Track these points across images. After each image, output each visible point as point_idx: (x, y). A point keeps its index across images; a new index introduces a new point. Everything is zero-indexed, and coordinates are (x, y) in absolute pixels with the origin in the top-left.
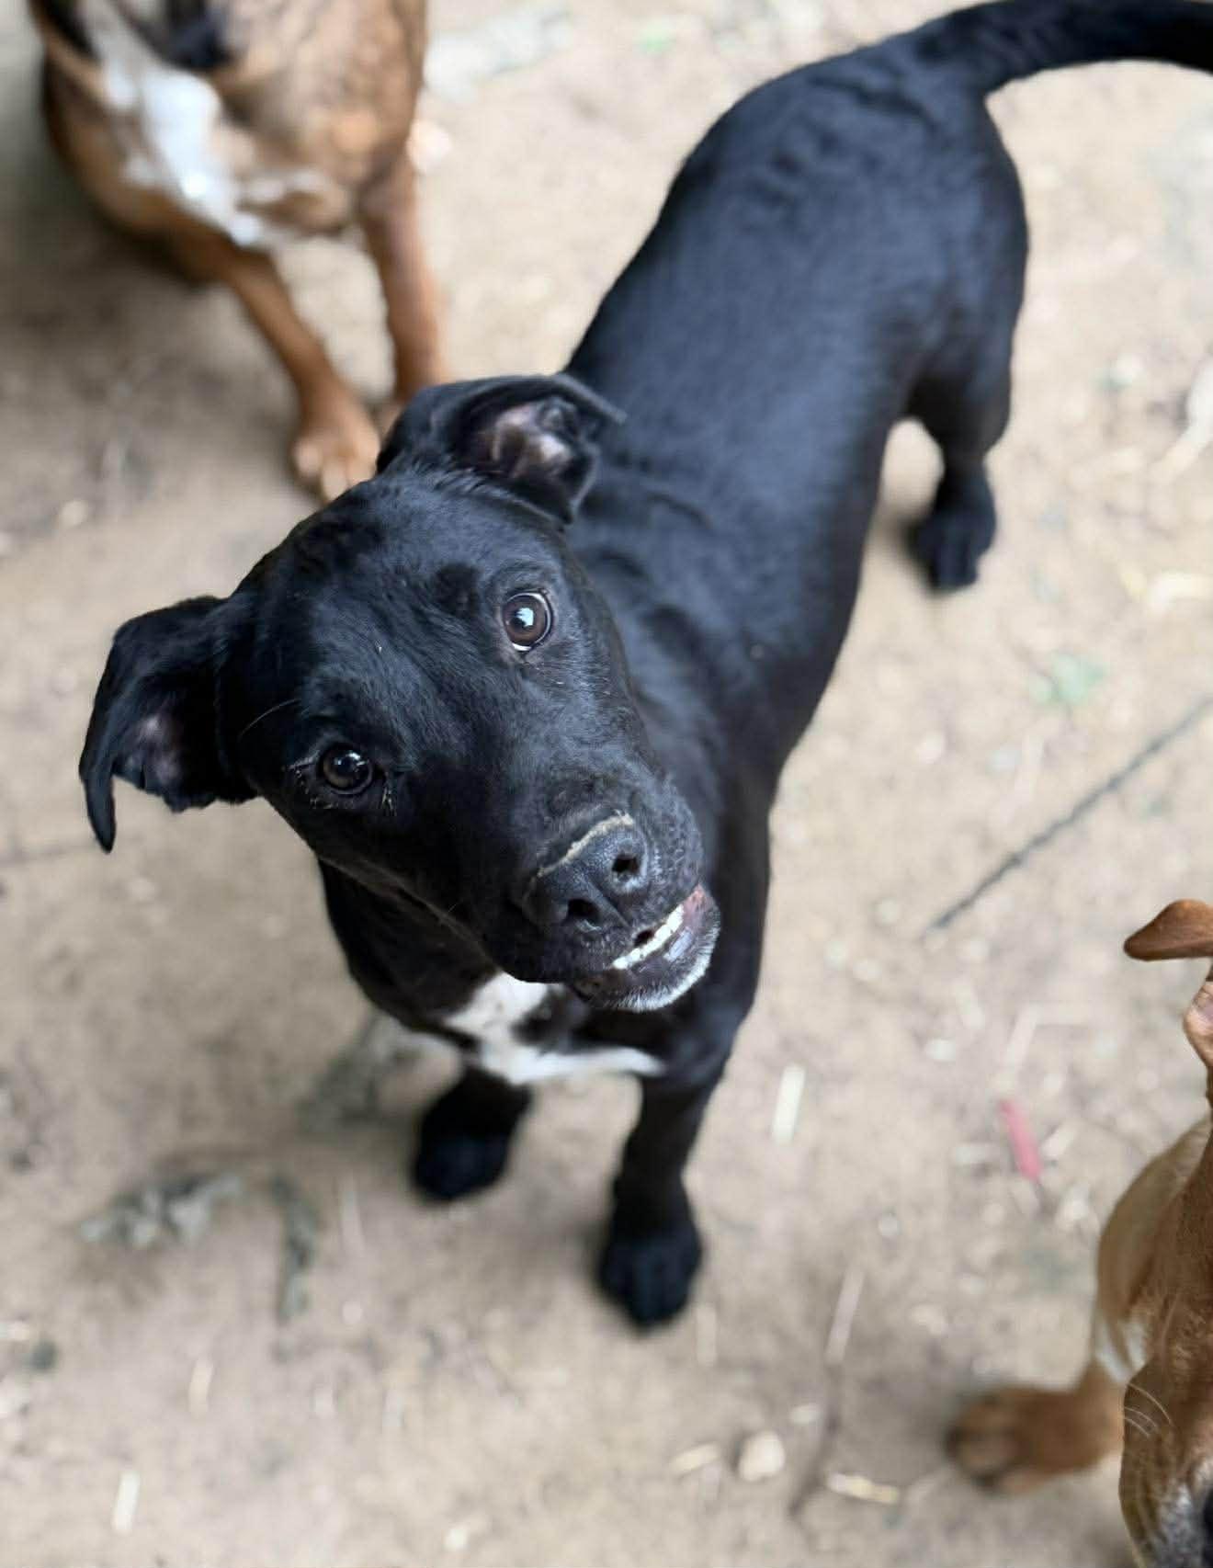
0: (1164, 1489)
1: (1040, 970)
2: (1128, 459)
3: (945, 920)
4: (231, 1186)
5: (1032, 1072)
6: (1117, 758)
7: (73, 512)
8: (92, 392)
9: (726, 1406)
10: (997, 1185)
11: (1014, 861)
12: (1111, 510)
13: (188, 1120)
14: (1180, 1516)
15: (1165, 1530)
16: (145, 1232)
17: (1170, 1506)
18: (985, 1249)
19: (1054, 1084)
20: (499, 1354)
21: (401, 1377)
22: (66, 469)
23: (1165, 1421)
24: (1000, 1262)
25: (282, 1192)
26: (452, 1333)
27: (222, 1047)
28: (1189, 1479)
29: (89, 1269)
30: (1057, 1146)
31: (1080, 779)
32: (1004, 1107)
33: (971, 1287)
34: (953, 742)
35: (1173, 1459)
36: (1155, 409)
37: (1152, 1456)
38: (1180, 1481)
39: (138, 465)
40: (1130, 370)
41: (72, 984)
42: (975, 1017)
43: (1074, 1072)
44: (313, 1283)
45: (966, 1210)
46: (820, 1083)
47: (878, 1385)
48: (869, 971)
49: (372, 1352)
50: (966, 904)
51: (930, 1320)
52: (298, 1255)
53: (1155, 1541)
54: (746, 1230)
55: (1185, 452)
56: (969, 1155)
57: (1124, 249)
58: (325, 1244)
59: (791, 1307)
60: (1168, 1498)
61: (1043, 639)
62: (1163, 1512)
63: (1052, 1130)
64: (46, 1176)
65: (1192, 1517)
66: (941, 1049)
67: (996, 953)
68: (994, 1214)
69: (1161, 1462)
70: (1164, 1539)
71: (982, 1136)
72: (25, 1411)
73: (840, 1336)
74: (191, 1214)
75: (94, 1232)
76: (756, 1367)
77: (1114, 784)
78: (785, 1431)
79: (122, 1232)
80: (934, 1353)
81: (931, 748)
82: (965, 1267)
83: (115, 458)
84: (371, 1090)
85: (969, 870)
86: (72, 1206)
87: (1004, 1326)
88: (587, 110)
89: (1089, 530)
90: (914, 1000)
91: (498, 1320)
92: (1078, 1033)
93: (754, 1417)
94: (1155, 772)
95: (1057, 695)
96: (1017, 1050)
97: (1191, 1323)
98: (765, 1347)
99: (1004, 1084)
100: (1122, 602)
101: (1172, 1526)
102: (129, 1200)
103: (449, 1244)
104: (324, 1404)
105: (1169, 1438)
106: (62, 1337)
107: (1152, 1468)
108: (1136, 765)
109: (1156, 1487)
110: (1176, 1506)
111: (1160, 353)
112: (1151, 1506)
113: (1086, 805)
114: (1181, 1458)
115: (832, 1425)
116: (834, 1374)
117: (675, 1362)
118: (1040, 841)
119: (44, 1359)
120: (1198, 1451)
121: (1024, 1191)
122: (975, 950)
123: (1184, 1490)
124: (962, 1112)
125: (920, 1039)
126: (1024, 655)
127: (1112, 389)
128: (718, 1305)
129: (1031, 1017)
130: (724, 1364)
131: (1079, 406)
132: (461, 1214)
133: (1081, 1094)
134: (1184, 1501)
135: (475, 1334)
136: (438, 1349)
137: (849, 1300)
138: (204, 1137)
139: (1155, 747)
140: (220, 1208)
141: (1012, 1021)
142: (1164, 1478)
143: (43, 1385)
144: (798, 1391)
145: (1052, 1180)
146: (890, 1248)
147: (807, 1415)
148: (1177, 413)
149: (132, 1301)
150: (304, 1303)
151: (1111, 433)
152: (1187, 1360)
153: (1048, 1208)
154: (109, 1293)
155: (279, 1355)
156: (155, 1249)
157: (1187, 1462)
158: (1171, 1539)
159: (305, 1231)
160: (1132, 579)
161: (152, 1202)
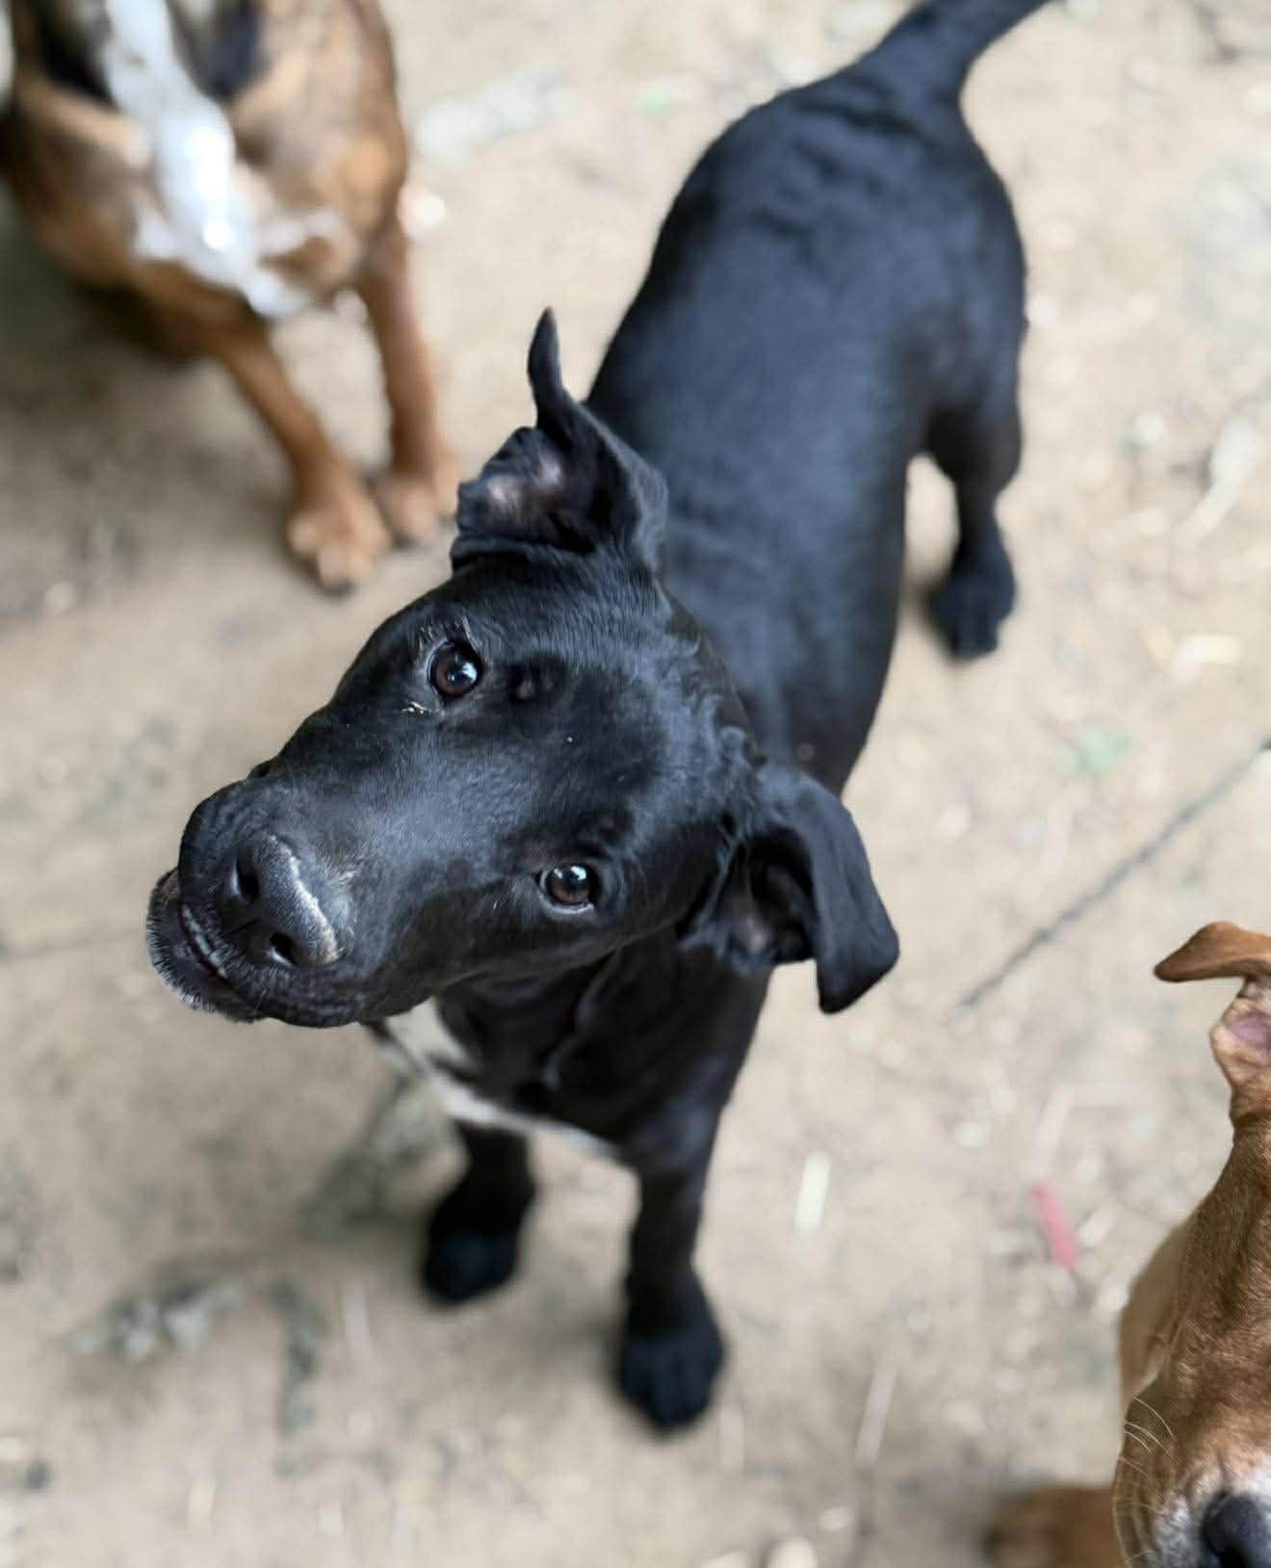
0: (1162, 1503)
1: (1073, 1049)
2: (1151, 521)
3: (972, 1000)
4: (230, 1292)
5: (1066, 1157)
6: (1146, 829)
7: (60, 596)
8: (79, 473)
9: (753, 1513)
10: (1033, 1275)
11: (1043, 937)
12: (1136, 575)
13: (186, 1225)
14: (1177, 1529)
15: (1160, 1542)
16: (141, 1343)
17: (1169, 1519)
18: (1021, 1342)
19: (1089, 1168)
20: (513, 1461)
21: (412, 1489)
22: (51, 552)
23: (1167, 1435)
24: (1037, 1355)
25: (285, 1299)
26: (463, 1442)
27: (220, 1149)
28: (1188, 1493)
29: (85, 1383)
30: (1093, 1232)
31: (1108, 850)
32: (1038, 1193)
33: (1007, 1382)
34: (978, 816)
35: (1173, 1471)
36: (1178, 470)
37: (1150, 1468)
38: (1179, 1493)
39: (128, 548)
40: (1153, 430)
41: (63, 1086)
42: (1003, 1098)
43: (1110, 1156)
44: (319, 1393)
45: (1000, 1301)
46: (844, 1174)
47: (912, 1488)
48: (895, 1054)
49: (381, 1464)
50: (993, 983)
51: (965, 1417)
52: (302, 1363)
53: (1148, 1552)
54: (771, 1328)
55: (1210, 512)
56: (1002, 1243)
57: (1142, 308)
58: (330, 1352)
59: (820, 1407)
60: (1165, 1511)
61: (1070, 708)
62: (1160, 1525)
63: (1087, 1216)
64: (36, 1287)
65: (1189, 1531)
66: (971, 1134)
67: (1028, 1031)
68: (1030, 1305)
69: (1161, 1474)
70: (1158, 1550)
71: (1016, 1224)
72: (19, 1533)
73: (871, 1439)
74: (189, 1323)
75: (90, 1343)
76: (785, 1472)
77: (1145, 855)
78: (816, 1537)
79: (116, 1346)
80: (970, 1453)
81: (954, 822)
82: (999, 1360)
83: (102, 538)
84: (378, 1191)
85: (997, 946)
86: (64, 1317)
87: (1041, 1423)
88: (587, 174)
89: (1113, 594)
90: (942, 1084)
91: (513, 1427)
92: (1113, 1115)
93: (782, 1523)
94: (1187, 842)
95: (1084, 764)
96: (1051, 1131)
97: (1198, 1339)
98: (792, 1449)
99: (1037, 1169)
100: (1148, 669)
101: (1167, 1538)
102: (124, 1311)
103: (459, 1348)
104: (331, 1521)
105: (1170, 1450)
106: (55, 1455)
107: (1151, 1479)
108: (1167, 835)
109: (1154, 1499)
110: (1173, 1519)
111: (1182, 412)
112: (1147, 1518)
113: (1117, 876)
114: (1181, 1473)
115: (865, 1530)
116: (865, 1477)
117: (699, 1468)
118: (1071, 915)
119: (37, 1478)
120: (1198, 1464)
121: (1059, 1280)
122: (1004, 1031)
123: (1182, 1502)
124: (994, 1199)
125: (950, 1122)
126: (1050, 725)
127: (1133, 450)
128: (743, 1405)
129: (1062, 1100)
130: (752, 1469)
131: (1098, 467)
132: (473, 1318)
133: (1117, 1178)
134: (1182, 1515)
135: (488, 1443)
136: (450, 1459)
137: (880, 1400)
138: (203, 1242)
139: (1187, 815)
140: (221, 1317)
141: (1043, 1103)
142: (1163, 1489)
143: (37, 1506)
144: (828, 1494)
145: (1090, 1269)
146: (922, 1343)
147: (838, 1520)
148: (1200, 473)
149: (128, 1416)
150: (310, 1414)
151: (1134, 495)
152: (1192, 1377)
153: (1085, 1297)
154: (104, 1409)
155: (285, 1470)
156: (153, 1361)
157: (1188, 1474)
158: (1165, 1551)
159: (309, 1340)
160: (1159, 643)
161: (148, 1310)
